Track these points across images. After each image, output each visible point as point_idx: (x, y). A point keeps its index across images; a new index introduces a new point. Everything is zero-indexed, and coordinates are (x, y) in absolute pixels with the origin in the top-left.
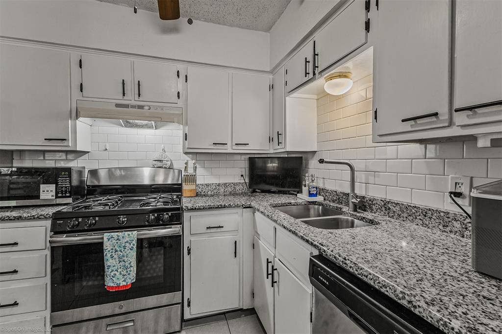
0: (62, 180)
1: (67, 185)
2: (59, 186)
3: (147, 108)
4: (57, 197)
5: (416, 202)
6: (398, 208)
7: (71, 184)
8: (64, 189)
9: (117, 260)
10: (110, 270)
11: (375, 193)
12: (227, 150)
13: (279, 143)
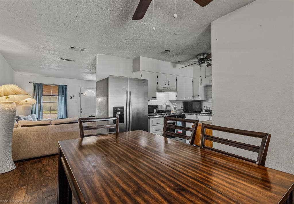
3: (169, 88)
7: (159, 110)
12: (184, 100)
13: (198, 98)
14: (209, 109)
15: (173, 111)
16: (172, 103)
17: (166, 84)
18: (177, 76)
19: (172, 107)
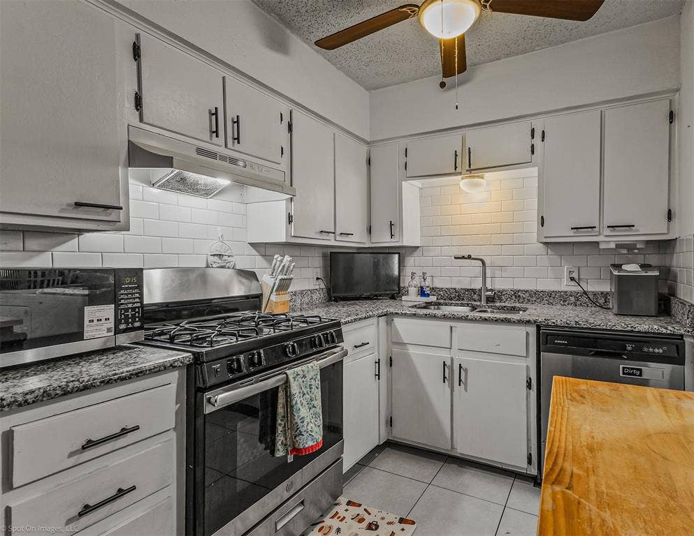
0: (127, 294)
1: (136, 305)
2: (122, 307)
3: (241, 164)
4: (117, 331)
5: (540, 288)
6: (527, 294)
7: (141, 302)
8: (130, 313)
9: (307, 406)
10: (305, 423)
11: (500, 285)
12: (330, 241)
13: (392, 235)
14: (433, 282)
15: (276, 303)
16: (268, 257)
17: (217, 132)
18: (293, 107)
19: (267, 280)
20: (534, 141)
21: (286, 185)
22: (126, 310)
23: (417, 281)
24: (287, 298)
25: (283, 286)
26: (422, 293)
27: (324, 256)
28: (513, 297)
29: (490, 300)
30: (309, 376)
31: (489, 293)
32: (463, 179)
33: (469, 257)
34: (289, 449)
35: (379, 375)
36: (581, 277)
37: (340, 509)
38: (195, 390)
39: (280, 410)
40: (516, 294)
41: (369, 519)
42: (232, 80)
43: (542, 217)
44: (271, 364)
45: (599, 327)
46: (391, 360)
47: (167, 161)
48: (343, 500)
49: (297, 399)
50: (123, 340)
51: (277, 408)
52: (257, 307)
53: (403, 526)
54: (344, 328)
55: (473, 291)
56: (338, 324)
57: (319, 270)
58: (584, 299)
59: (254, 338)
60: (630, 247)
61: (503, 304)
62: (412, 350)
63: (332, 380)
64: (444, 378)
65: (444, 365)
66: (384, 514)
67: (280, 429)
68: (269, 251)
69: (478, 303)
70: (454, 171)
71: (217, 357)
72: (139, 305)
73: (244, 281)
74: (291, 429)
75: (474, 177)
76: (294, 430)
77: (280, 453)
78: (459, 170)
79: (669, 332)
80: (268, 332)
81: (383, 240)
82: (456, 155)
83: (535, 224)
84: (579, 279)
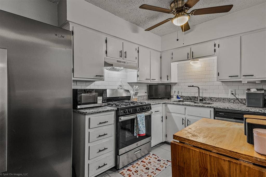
0: (104, 95)
3: (126, 63)
4: (103, 102)
5: (220, 97)
6: (215, 99)
9: (142, 124)
10: (141, 128)
11: (204, 96)
12: (149, 82)
13: (168, 79)
14: (182, 94)
15: (134, 99)
16: (132, 86)
17: (121, 56)
18: (139, 46)
19: (132, 93)
20: (215, 48)
21: (137, 67)
22: (104, 98)
23: (176, 94)
24: (137, 97)
25: (136, 94)
26: (178, 97)
27: (147, 86)
28: (210, 100)
29: (200, 100)
30: (142, 117)
31: (201, 98)
32: (191, 61)
33: (193, 86)
34: (137, 134)
35: (162, 121)
36: (236, 93)
37: (151, 155)
38: (117, 116)
39: (135, 124)
40: (211, 99)
41: (158, 159)
42: (125, 42)
43: (218, 73)
44: (133, 113)
45: (236, 110)
46: (166, 117)
47: (112, 65)
48: (151, 153)
49: (139, 122)
50: (104, 104)
51: (134, 124)
52: (129, 99)
53: (168, 162)
54: (152, 106)
55: (195, 97)
56: (150, 105)
57: (146, 90)
58: (237, 101)
59: (129, 106)
60: (254, 83)
61: (206, 102)
62: (173, 114)
63: (148, 119)
64: (183, 123)
65: (183, 119)
66: (163, 159)
67: (135, 129)
68: (132, 84)
69: (197, 101)
70: (187, 59)
71: (122, 109)
72: (106, 97)
73: (126, 92)
74: (138, 129)
75: (195, 60)
76: (138, 130)
77: (135, 135)
78: (189, 59)
79: (262, 112)
80: (132, 105)
81: (165, 81)
82: (188, 54)
83: (216, 75)
84: (235, 94)
